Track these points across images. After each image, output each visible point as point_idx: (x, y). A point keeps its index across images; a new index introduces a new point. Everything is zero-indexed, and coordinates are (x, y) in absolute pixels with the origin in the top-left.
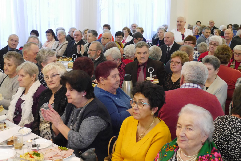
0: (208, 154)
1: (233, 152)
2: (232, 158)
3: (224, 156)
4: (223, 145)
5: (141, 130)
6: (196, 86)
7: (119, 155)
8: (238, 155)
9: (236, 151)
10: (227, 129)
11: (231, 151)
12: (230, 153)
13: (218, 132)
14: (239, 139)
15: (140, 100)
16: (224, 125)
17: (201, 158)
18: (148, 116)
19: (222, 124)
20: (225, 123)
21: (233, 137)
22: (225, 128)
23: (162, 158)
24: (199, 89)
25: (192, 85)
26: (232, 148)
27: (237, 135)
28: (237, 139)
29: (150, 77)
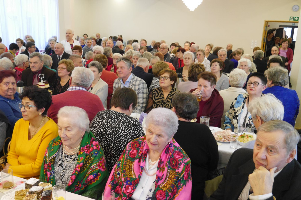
0: (88, 144)
1: (110, 137)
2: (109, 142)
3: (104, 140)
4: (103, 132)
5: (32, 129)
6: (81, 88)
7: (14, 153)
8: (114, 139)
9: (111, 135)
10: (105, 120)
11: (108, 136)
12: (107, 138)
13: (98, 123)
14: (114, 126)
15: (27, 103)
16: (102, 117)
17: (83, 149)
18: (36, 116)
19: (101, 116)
20: (104, 115)
21: (109, 125)
22: (103, 119)
23: (50, 152)
24: (84, 91)
25: (78, 88)
26: (109, 133)
27: (112, 123)
28: (112, 126)
29: (41, 82)
